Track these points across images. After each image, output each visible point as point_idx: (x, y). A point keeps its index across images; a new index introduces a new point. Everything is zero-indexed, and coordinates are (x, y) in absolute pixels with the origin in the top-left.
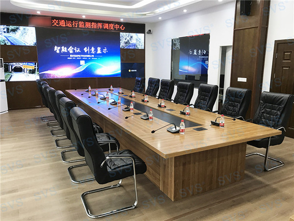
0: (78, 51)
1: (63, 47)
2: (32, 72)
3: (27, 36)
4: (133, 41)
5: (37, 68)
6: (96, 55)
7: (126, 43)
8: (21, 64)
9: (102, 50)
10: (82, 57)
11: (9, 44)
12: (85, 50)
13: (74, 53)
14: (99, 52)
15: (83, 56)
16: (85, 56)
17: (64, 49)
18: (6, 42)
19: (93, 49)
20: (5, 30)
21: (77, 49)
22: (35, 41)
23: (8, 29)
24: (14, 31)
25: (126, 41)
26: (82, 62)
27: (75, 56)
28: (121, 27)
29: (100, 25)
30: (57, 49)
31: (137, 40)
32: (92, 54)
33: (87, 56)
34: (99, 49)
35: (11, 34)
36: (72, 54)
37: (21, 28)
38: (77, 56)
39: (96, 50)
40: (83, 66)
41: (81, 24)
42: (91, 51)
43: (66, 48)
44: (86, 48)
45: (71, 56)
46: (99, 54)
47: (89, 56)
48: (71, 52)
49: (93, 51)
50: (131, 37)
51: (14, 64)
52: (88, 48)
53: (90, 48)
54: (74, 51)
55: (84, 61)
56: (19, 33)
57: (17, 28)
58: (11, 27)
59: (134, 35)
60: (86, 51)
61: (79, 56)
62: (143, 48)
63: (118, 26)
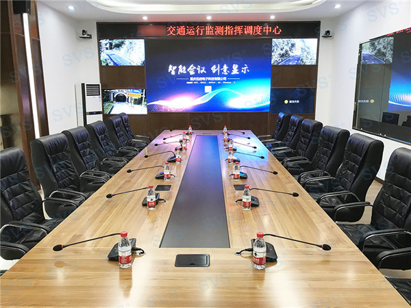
0: (203, 71)
1: (180, 67)
2: (138, 102)
3: (133, 53)
4: (296, 52)
5: (144, 96)
6: (229, 76)
7: (282, 56)
8: (124, 91)
9: (239, 69)
10: (208, 81)
11: (112, 64)
12: (214, 69)
13: (197, 75)
14: (235, 71)
15: (209, 79)
16: (213, 79)
17: (182, 69)
18: (109, 61)
19: (225, 67)
20: (108, 46)
21: (201, 69)
22: (143, 59)
23: (111, 44)
24: (118, 46)
25: (284, 52)
26: (208, 89)
27: (198, 79)
28: (275, 31)
30: (172, 69)
31: (303, 49)
32: (224, 76)
33: (216, 79)
34: (235, 67)
35: (115, 51)
36: (193, 76)
37: (127, 41)
38: (201, 79)
39: (230, 69)
40: (209, 93)
41: (209, 30)
42: (222, 71)
43: (184, 68)
44: (214, 66)
45: (191, 79)
46: (235, 76)
47: (219, 79)
48: (192, 73)
49: (225, 71)
50: (293, 45)
51: (117, 91)
52: (217, 67)
53: (222, 67)
54: (196, 71)
55: (210, 87)
56: (124, 48)
57: (122, 43)
58: (115, 42)
59: (298, 42)
60: (214, 72)
61: (204, 79)
62: (314, 63)
63: (269, 29)
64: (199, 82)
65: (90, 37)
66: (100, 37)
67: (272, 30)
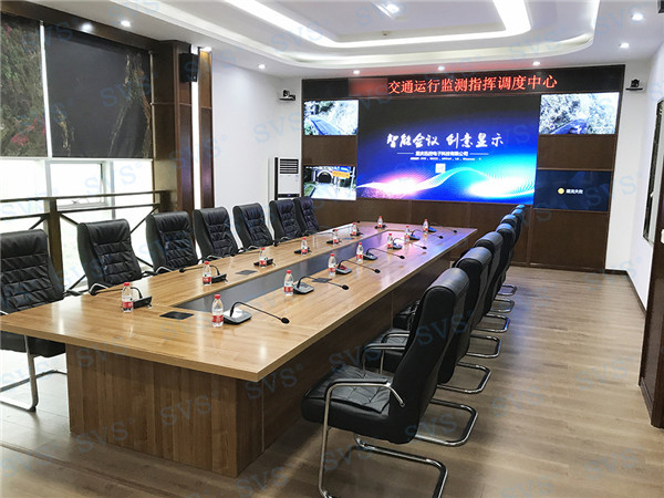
0: (433, 143)
1: (403, 136)
2: (346, 183)
3: (343, 118)
4: (581, 115)
5: (353, 176)
6: (473, 150)
7: (558, 120)
8: (330, 168)
9: (488, 141)
10: (441, 157)
11: (317, 133)
12: (450, 140)
13: (425, 148)
14: (482, 143)
15: (443, 153)
16: (448, 153)
17: (406, 140)
18: (313, 129)
19: (467, 137)
20: (313, 110)
21: (432, 140)
22: (356, 127)
23: (317, 106)
24: (325, 109)
25: (559, 114)
26: (440, 168)
27: (426, 153)
28: (546, 83)
29: (490, 82)
30: (392, 140)
31: (594, 111)
32: (465, 149)
33: (452, 153)
34: (482, 137)
35: (321, 116)
36: (420, 149)
37: (337, 103)
38: (431, 153)
39: (475, 140)
40: (442, 174)
41: (446, 86)
42: (463, 142)
43: (409, 138)
44: (451, 136)
45: (418, 153)
46: (482, 150)
47: (457, 153)
48: (419, 145)
49: (467, 142)
50: (576, 104)
51: (321, 168)
52: (455, 136)
53: (462, 136)
54: (424, 142)
55: (444, 165)
56: (333, 112)
57: (331, 105)
58: (323, 104)
59: (584, 99)
60: (450, 144)
61: (435, 153)
62: (611, 131)
63: (537, 81)
64: (428, 157)
65: (293, 98)
66: (306, 98)
67: (542, 82)
